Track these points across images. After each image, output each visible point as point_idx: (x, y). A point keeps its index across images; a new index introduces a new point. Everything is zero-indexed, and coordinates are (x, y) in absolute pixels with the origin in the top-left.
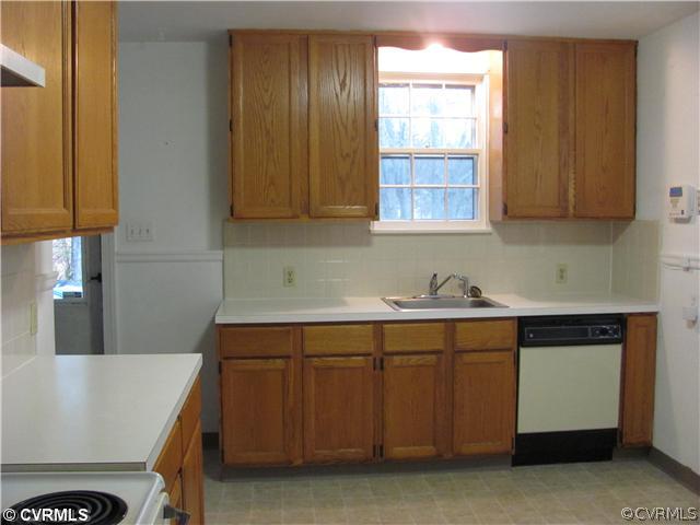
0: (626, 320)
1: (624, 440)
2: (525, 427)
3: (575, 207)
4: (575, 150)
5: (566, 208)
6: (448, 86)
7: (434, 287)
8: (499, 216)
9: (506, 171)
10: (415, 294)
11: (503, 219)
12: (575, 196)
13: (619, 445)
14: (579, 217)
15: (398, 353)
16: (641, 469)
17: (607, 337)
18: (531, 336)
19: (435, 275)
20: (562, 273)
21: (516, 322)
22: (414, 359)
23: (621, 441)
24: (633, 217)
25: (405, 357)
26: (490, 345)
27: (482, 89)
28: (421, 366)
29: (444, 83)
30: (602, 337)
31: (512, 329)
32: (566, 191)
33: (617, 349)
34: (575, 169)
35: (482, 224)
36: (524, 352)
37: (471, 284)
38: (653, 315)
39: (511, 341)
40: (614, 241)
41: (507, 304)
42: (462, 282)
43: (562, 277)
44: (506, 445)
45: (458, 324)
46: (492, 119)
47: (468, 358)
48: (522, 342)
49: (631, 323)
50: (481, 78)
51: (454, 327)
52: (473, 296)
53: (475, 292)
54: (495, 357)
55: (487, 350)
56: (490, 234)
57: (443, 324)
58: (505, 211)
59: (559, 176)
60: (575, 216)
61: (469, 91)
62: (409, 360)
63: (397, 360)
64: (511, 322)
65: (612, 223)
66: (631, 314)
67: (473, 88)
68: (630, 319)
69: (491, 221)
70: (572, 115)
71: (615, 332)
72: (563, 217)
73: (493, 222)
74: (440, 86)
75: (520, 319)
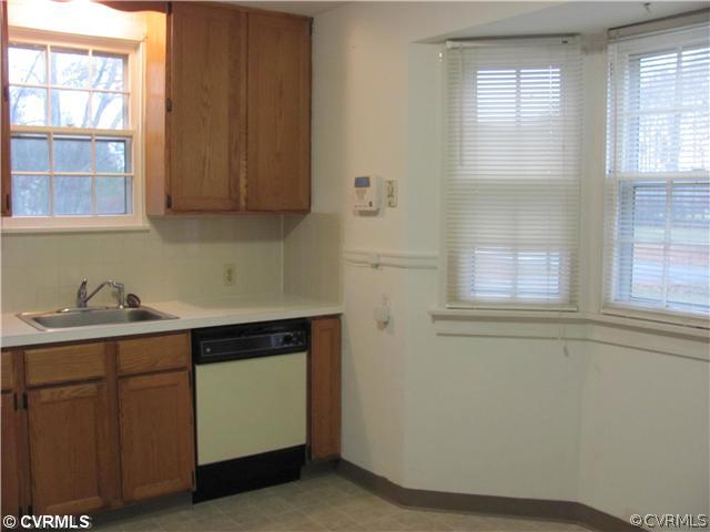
0: (310, 325)
1: (313, 457)
2: (205, 458)
3: (246, 200)
4: (247, 134)
5: (237, 201)
6: (96, 53)
7: (82, 298)
8: (161, 210)
9: (169, 158)
10: (57, 308)
11: (166, 213)
12: (247, 186)
13: (307, 462)
14: (251, 210)
15: (45, 386)
16: (332, 485)
17: (291, 345)
18: (208, 350)
19: (84, 283)
20: (230, 275)
21: (190, 335)
22: (68, 391)
23: (310, 457)
24: (307, 211)
25: (57, 390)
26: (160, 366)
27: (138, 59)
28: (76, 398)
29: (91, 48)
30: (286, 346)
31: (185, 345)
32: (237, 181)
33: (302, 357)
34: (247, 155)
35: (138, 220)
36: (200, 369)
37: (127, 291)
38: (336, 317)
39: (185, 359)
40: (285, 236)
41: (175, 314)
42: (116, 290)
43: (230, 279)
44: (186, 481)
45: (121, 343)
46: (149, 96)
47: (133, 383)
48: (198, 358)
49: (315, 328)
50: (135, 46)
51: (117, 346)
52: (130, 307)
53: (133, 300)
54: (167, 379)
55: (158, 372)
56: (148, 231)
57: (101, 344)
58: (169, 205)
59: (230, 164)
60: (247, 209)
61: (120, 60)
62: (62, 392)
63: (46, 394)
64: (183, 336)
65: (282, 216)
66: (314, 318)
67: (125, 57)
68: (313, 323)
69: (148, 216)
70: (243, 92)
71: (300, 339)
72: (235, 210)
73: (151, 218)
74: (85, 52)
75: (194, 331)
